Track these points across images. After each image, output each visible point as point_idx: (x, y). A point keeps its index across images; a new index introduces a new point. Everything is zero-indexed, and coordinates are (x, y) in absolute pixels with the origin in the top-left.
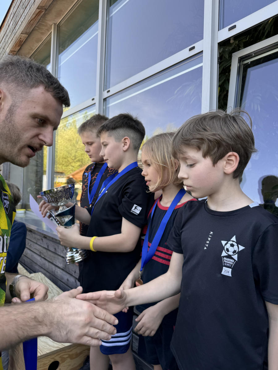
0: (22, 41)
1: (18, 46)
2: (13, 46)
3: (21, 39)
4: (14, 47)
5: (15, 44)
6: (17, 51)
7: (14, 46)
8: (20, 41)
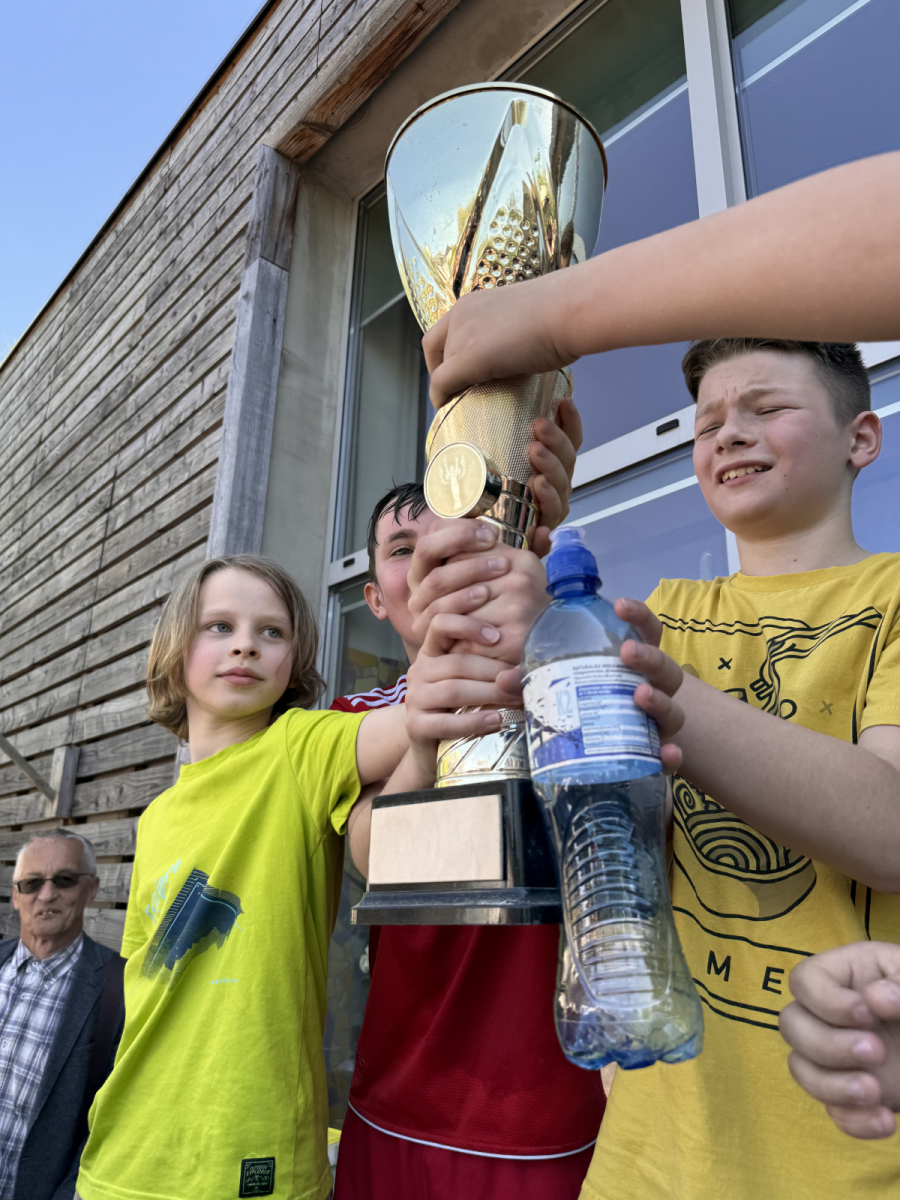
0: (417, 33)
1: (368, 83)
2: (338, 80)
3: (420, 14)
4: (338, 91)
5: (356, 63)
6: (342, 121)
7: (345, 79)
8: (405, 33)
